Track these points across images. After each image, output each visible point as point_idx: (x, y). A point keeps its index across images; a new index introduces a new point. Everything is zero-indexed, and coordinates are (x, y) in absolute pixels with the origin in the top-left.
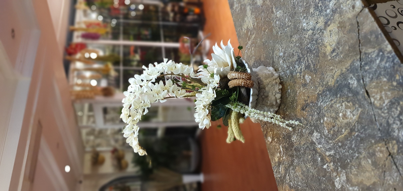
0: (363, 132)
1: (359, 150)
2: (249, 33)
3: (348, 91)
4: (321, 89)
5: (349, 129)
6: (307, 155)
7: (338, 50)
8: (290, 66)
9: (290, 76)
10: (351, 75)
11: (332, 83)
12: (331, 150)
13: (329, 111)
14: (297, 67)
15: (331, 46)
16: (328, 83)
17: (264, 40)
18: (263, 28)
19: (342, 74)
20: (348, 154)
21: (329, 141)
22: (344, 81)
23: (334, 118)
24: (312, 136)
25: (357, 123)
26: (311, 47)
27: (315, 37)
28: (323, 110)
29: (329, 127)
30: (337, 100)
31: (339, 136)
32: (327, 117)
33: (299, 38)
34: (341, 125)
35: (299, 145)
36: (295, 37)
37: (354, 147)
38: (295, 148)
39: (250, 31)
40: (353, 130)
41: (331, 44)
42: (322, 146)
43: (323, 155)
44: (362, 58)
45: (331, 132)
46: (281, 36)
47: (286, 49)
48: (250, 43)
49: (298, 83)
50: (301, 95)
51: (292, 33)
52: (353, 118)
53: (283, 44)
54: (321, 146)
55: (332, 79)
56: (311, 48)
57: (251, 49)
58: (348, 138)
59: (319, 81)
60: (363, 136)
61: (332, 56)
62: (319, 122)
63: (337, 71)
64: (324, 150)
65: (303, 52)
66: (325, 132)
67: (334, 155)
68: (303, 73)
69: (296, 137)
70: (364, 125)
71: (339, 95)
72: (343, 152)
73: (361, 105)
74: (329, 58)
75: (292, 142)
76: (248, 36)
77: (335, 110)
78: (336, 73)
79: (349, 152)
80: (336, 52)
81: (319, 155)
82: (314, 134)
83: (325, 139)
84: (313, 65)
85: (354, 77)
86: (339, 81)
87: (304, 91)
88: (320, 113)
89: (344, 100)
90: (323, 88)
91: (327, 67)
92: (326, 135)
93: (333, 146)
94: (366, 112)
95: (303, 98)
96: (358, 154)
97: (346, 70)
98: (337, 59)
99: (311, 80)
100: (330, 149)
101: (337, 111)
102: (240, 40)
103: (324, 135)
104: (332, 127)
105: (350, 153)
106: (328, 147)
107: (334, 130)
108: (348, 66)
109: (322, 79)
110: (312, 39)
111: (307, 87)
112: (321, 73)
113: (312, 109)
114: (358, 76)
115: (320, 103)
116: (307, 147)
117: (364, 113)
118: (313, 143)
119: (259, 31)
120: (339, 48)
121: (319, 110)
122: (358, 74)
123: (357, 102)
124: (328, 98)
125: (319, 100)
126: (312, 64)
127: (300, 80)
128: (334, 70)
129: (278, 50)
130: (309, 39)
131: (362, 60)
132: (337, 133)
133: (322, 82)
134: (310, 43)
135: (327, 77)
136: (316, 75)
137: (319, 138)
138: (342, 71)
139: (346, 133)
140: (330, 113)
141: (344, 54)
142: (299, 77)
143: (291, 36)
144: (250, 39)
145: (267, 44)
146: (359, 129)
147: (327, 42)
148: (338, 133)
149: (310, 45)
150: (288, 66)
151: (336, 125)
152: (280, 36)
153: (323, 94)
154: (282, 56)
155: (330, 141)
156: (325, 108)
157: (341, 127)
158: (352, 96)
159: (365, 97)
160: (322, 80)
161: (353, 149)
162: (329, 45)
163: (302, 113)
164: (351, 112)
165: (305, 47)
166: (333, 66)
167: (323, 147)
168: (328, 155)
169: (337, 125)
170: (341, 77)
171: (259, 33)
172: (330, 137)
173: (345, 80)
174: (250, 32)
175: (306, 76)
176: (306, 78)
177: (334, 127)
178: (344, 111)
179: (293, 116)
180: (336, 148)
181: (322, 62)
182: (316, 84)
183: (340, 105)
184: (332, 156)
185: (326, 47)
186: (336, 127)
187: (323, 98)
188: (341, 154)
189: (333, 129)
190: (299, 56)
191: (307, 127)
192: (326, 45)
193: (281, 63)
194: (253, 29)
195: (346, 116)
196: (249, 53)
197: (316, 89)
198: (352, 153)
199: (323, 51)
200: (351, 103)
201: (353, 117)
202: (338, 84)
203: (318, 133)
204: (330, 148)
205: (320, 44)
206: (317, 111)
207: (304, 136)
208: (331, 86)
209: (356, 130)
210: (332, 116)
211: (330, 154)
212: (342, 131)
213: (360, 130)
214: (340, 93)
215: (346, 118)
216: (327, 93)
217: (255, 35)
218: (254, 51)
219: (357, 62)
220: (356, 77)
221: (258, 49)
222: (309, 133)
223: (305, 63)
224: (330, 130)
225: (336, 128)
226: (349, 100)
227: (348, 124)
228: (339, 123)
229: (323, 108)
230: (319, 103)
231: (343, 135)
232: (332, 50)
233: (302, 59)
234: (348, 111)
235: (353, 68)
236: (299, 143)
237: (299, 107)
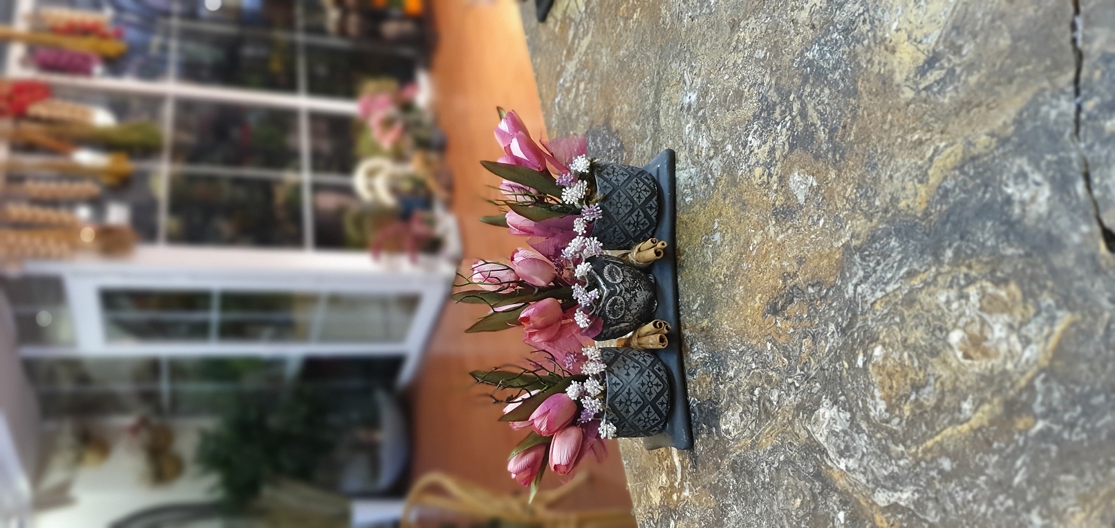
0: (1081, 422)
1: (1053, 502)
2: (571, 33)
3: (997, 235)
4: (859, 229)
5: (996, 400)
6: (786, 495)
7: (951, 57)
8: (723, 141)
9: (723, 182)
10: (1022, 163)
11: (914, 201)
12: (901, 484)
13: (897, 319)
14: (756, 143)
15: (921, 42)
16: (894, 200)
17: (626, 50)
18: (622, 9)
19: (967, 158)
20: (987, 510)
21: (892, 447)
22: (982, 189)
23: (920, 351)
24: (809, 418)
25: (1043, 376)
26: (822, 56)
27: (840, 16)
28: (867, 315)
29: (895, 385)
30: (939, 273)
31: (945, 428)
32: (884, 345)
33: (767, 29)
34: (958, 384)
35: (751, 452)
36: (751, 26)
37: (1024, 484)
38: (735, 462)
39: (573, 24)
40: (1019, 406)
41: (918, 34)
42: (857, 466)
43: (858, 502)
44: (1089, 80)
45: (900, 409)
46: (692, 27)
47: (712, 76)
48: (574, 70)
49: (757, 206)
50: (768, 252)
51: (739, 12)
52: (1020, 356)
53: (701, 57)
54: (852, 463)
55: (918, 186)
56: (821, 62)
57: (574, 90)
58: (990, 444)
59: (853, 196)
60: (1075, 438)
61: (921, 87)
62: (846, 365)
63: (946, 147)
64: (864, 481)
65: (783, 82)
66: (875, 408)
67: (916, 507)
68: (779, 165)
69: (737, 416)
70: (1087, 388)
71: (949, 253)
72: (959, 500)
73: (1073, 294)
74: (909, 94)
75: (721, 438)
76: (566, 43)
77: (926, 315)
78: (936, 158)
79: (996, 502)
80: (942, 68)
81: (840, 501)
82: (822, 410)
83: (870, 437)
84: (827, 130)
85: (1037, 167)
86: (954, 191)
87: (781, 236)
88: (853, 328)
89: (973, 273)
90: (869, 223)
91: (894, 134)
92: (876, 418)
93: (909, 469)
94: (1101, 331)
95: (775, 265)
96: (1043, 517)
97: (994, 140)
98: (944, 97)
99: (815, 191)
100: (895, 482)
101: (938, 323)
102: (539, 60)
103: (867, 418)
104: (908, 387)
105: (1002, 509)
106: (886, 473)
107: (917, 399)
108: (1005, 124)
109: (867, 188)
110: (824, 24)
111: (796, 222)
112: (866, 161)
113: (815, 309)
114: (1062, 163)
115: (856, 286)
116: (788, 461)
117: (1089, 335)
118: (812, 448)
119: (606, 20)
120: (961, 47)
121: (850, 315)
122: (1062, 154)
123: (1050, 284)
124: (895, 265)
125: (848, 275)
126: (822, 128)
127: (766, 195)
128: (929, 146)
129: (679, 82)
130: (813, 27)
131: (1083, 92)
132: (936, 414)
133: (869, 198)
134: (818, 42)
135: (891, 177)
136: (840, 171)
137: (845, 432)
138: (972, 149)
139: (982, 418)
140: (900, 330)
141: (983, 71)
142: (759, 182)
143: (734, 26)
144: (574, 53)
145: (634, 64)
146: (1055, 403)
147: (900, 26)
148: (938, 418)
149: (817, 48)
150: (714, 143)
151: (932, 380)
152: (690, 30)
153: (870, 247)
154: (694, 106)
155: (897, 446)
156: (877, 306)
157: (954, 390)
158: (1020, 256)
159: (1094, 257)
160: (867, 192)
161: (1018, 494)
162: (909, 37)
163: (770, 323)
164: (1010, 327)
165: (793, 61)
166: (925, 128)
167: (862, 469)
168: (886, 504)
169: (936, 380)
170: (963, 173)
171: (605, 28)
172: (895, 428)
173: (986, 186)
174: (572, 28)
175: (796, 178)
176: (792, 186)
177: (917, 387)
178: (973, 321)
179: (730, 337)
180: (925, 480)
181: (868, 115)
182: (837, 209)
183: (953, 293)
184: (904, 510)
185: (893, 51)
186: (928, 389)
187: (869, 266)
188: (950, 506)
189: (913, 397)
190: (763, 99)
191: (790, 380)
192: (894, 40)
193: (687, 131)
194: (584, 15)
195: (986, 344)
196: (568, 104)
197: (837, 230)
198: (1008, 510)
199: (877, 70)
200: (1013, 287)
201: (1024, 348)
202: (949, 203)
203: (839, 411)
204: (892, 476)
205: (866, 42)
206: (840, 320)
207: (775, 417)
208: (910, 211)
209: (1038, 408)
210: (911, 341)
211: (892, 500)
212: (960, 410)
213: (1060, 408)
214: (955, 245)
215: (986, 354)
216: (889, 243)
217: (593, 36)
218: (584, 97)
219: (1058, 99)
220: (1048, 170)
221: (599, 86)
222: (800, 407)
223: (793, 125)
224: (901, 398)
225: (930, 393)
226: (1002, 272)
227: (993, 381)
228: (945, 374)
229: (869, 305)
230: (851, 288)
231: (965, 427)
232: (921, 62)
233: (778, 111)
234: (994, 323)
235: (1035, 128)
236: (749, 441)
237: (757, 299)
